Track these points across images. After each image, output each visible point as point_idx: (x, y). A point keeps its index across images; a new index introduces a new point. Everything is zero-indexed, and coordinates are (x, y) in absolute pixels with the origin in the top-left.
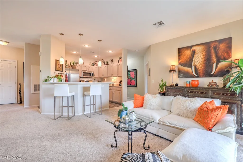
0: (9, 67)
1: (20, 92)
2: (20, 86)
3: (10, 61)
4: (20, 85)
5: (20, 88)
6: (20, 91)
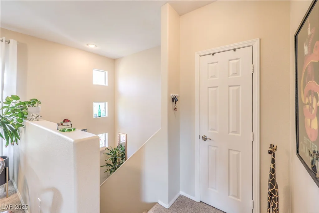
0: (233, 74)
1: (274, 191)
2: (273, 161)
3: (235, 50)
4: (274, 155)
5: (273, 171)
6: (271, 187)
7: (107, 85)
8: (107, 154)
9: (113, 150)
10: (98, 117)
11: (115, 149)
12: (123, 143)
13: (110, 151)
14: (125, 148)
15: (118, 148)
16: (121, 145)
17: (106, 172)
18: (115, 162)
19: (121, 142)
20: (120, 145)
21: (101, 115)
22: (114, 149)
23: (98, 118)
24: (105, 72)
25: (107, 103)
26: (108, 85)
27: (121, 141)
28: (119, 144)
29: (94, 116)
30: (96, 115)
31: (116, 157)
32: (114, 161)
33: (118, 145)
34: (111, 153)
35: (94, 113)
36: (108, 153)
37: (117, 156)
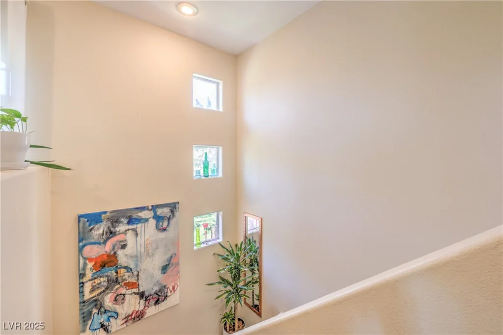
7: (221, 109)
8: (220, 258)
9: (232, 250)
10: (203, 178)
11: (236, 245)
12: (252, 234)
13: (227, 250)
14: (258, 246)
15: (243, 247)
16: (250, 240)
17: (218, 297)
18: (237, 277)
19: (249, 232)
20: (248, 240)
21: (209, 174)
22: (234, 248)
23: (203, 180)
24: (218, 84)
25: (221, 148)
26: (224, 109)
27: (249, 229)
28: (246, 237)
29: (195, 174)
30: (199, 173)
31: (239, 265)
32: (235, 274)
33: (242, 239)
34: (229, 257)
35: (195, 169)
36: (222, 254)
37: (241, 264)
